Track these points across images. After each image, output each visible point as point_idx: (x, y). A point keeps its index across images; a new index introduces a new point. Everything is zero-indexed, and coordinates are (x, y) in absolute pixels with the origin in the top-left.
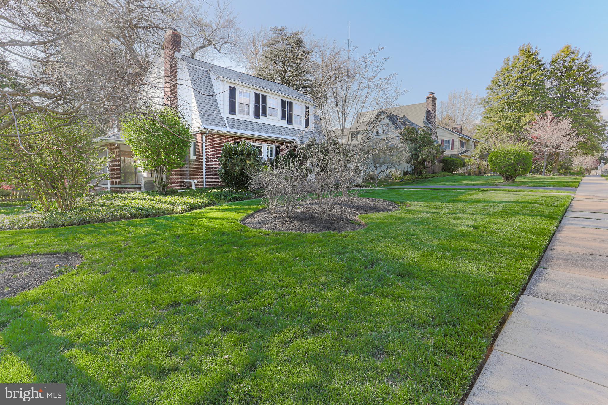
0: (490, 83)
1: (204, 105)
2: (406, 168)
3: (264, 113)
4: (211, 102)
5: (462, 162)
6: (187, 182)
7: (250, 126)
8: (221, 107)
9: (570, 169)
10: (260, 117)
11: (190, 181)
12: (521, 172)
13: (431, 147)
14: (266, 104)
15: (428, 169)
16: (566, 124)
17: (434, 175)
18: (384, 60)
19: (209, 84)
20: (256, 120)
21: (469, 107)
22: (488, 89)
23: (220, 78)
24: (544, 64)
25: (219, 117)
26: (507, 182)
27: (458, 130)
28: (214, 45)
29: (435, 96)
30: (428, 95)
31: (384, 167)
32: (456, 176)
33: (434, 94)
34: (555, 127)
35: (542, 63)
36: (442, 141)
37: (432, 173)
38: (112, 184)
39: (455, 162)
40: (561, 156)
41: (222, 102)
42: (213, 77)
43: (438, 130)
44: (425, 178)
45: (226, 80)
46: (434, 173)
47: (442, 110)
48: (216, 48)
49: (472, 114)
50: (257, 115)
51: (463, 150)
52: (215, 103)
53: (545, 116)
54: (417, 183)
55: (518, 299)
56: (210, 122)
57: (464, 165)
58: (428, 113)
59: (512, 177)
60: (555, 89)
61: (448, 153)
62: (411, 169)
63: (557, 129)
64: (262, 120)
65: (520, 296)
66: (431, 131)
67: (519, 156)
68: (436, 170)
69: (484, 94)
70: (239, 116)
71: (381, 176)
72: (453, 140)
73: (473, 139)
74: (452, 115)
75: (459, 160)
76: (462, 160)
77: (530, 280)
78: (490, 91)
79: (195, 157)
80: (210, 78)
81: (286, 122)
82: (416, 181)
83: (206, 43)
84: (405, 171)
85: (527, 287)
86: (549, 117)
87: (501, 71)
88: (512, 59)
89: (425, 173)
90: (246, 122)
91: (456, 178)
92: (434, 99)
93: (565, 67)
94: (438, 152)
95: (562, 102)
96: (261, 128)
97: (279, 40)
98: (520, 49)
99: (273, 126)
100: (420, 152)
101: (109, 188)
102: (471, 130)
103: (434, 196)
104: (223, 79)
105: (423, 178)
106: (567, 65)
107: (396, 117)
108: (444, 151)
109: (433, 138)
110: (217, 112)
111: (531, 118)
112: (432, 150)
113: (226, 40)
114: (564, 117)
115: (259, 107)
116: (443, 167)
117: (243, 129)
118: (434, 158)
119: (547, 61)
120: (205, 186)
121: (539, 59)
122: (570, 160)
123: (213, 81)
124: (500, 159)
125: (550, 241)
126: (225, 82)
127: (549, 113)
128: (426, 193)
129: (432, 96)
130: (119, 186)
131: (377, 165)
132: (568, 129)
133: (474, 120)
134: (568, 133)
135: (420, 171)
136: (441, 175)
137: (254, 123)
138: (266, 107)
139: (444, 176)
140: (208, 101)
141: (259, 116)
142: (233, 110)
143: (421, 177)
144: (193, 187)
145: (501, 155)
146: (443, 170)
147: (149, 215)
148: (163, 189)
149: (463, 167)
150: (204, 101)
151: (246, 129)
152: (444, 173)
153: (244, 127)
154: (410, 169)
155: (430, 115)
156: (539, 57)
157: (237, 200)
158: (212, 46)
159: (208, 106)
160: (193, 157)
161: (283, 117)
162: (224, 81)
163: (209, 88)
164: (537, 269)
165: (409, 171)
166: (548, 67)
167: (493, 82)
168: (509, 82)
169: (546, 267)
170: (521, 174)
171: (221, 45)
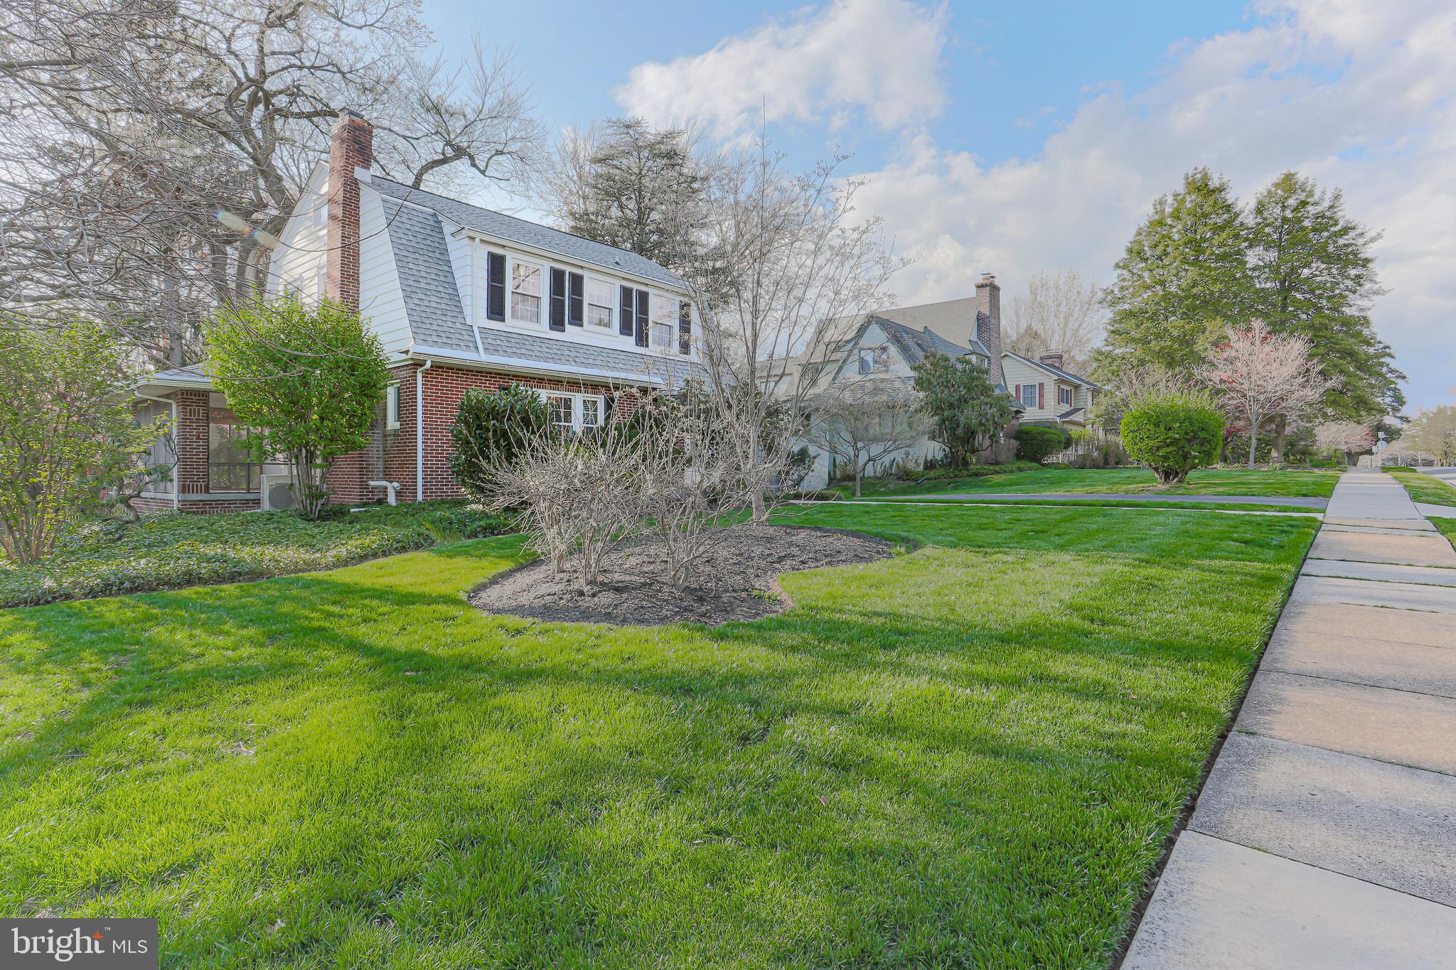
0: (1124, 255)
1: (422, 296)
2: (931, 451)
3: (577, 319)
4: (441, 289)
5: (1063, 438)
6: (376, 487)
7: (538, 349)
8: (466, 302)
9: (1310, 454)
10: (567, 326)
11: (384, 483)
12: (1197, 461)
13: (986, 400)
14: (581, 295)
15: (983, 453)
16: (1296, 348)
17: (997, 468)
18: (852, 187)
19: (437, 245)
20: (556, 335)
21: (1077, 309)
22: (1117, 266)
23: (463, 232)
24: (1241, 212)
25: (459, 326)
26: (1167, 486)
27: (1053, 362)
28: (472, 158)
29: (997, 282)
30: (980, 281)
31: (876, 449)
32: (1050, 470)
33: (993, 277)
34: (1273, 355)
35: (1237, 210)
36: (1017, 387)
37: (992, 464)
38: (184, 492)
39: (1046, 436)
40: (1290, 423)
41: (468, 290)
42: (448, 228)
43: (1005, 363)
44: (976, 475)
45: (478, 237)
46: (997, 463)
47: (1018, 316)
48: (474, 165)
49: (1084, 325)
50: (557, 322)
51: (1066, 408)
52: (450, 291)
53: (1249, 330)
54: (956, 488)
55: (1171, 842)
56: (435, 338)
57: (1068, 443)
58: (982, 322)
59: (1177, 474)
60: (1267, 270)
61: (1031, 415)
62: (942, 454)
63: (1278, 361)
64: (571, 333)
65: (1177, 832)
66: (989, 363)
67: (1191, 423)
68: (1003, 457)
69: (1111, 279)
70: (511, 324)
71: (869, 471)
72: (1041, 385)
73: (1088, 383)
74: (1038, 327)
75: (1056, 432)
76: (1064, 431)
77: (1207, 777)
78: (1125, 272)
79: (397, 425)
80: (442, 232)
81: (633, 339)
82: (955, 483)
83: (450, 152)
84: (929, 458)
85: (1199, 801)
86: (1257, 332)
87: (1149, 227)
88: (1170, 200)
89: (977, 464)
90: (530, 339)
91: (1048, 475)
92: (994, 289)
93: (1285, 220)
94: (1004, 412)
95: (1285, 298)
96: (568, 353)
97: (626, 149)
98: (1187, 178)
99: (598, 350)
100: (962, 412)
101: (176, 502)
102: (1084, 362)
103: (985, 521)
104: (472, 234)
105: (970, 476)
106: (1290, 216)
107: (907, 330)
108: (1018, 412)
109: (993, 379)
110: (455, 314)
111: (1218, 333)
112: (991, 408)
113: (500, 147)
114: (1291, 333)
115: (563, 302)
116: (1018, 450)
117: (521, 356)
118: (996, 428)
119: (1248, 207)
120: (420, 497)
121: (1229, 202)
122: (1309, 433)
123: (448, 238)
124: (1149, 430)
125: (1267, 644)
126: (477, 240)
127: (1257, 324)
128: (969, 513)
129: (988, 282)
130: (204, 496)
131: (860, 444)
132: (1301, 361)
133: (1089, 340)
134: (1303, 369)
135: (964, 458)
136: (1014, 467)
137: (550, 342)
138: (581, 302)
139: (1021, 470)
140: (433, 287)
141: (562, 324)
142: (496, 309)
143: (965, 473)
144: (392, 500)
145: (1149, 420)
146: (1019, 456)
147: (240, 574)
148: (311, 504)
149: (1066, 448)
150: (423, 285)
151: (528, 357)
152: (1022, 464)
153: (524, 351)
154: (939, 455)
155: (985, 324)
156: (1230, 198)
157: (492, 533)
158: (465, 161)
159: (433, 298)
160: (392, 424)
161: (625, 329)
162: (473, 239)
163: (438, 256)
164: (1230, 735)
165: (939, 458)
166: (1251, 221)
167: (1130, 251)
168: (1166, 254)
169: (1254, 729)
170: (1198, 464)
171: (490, 159)
